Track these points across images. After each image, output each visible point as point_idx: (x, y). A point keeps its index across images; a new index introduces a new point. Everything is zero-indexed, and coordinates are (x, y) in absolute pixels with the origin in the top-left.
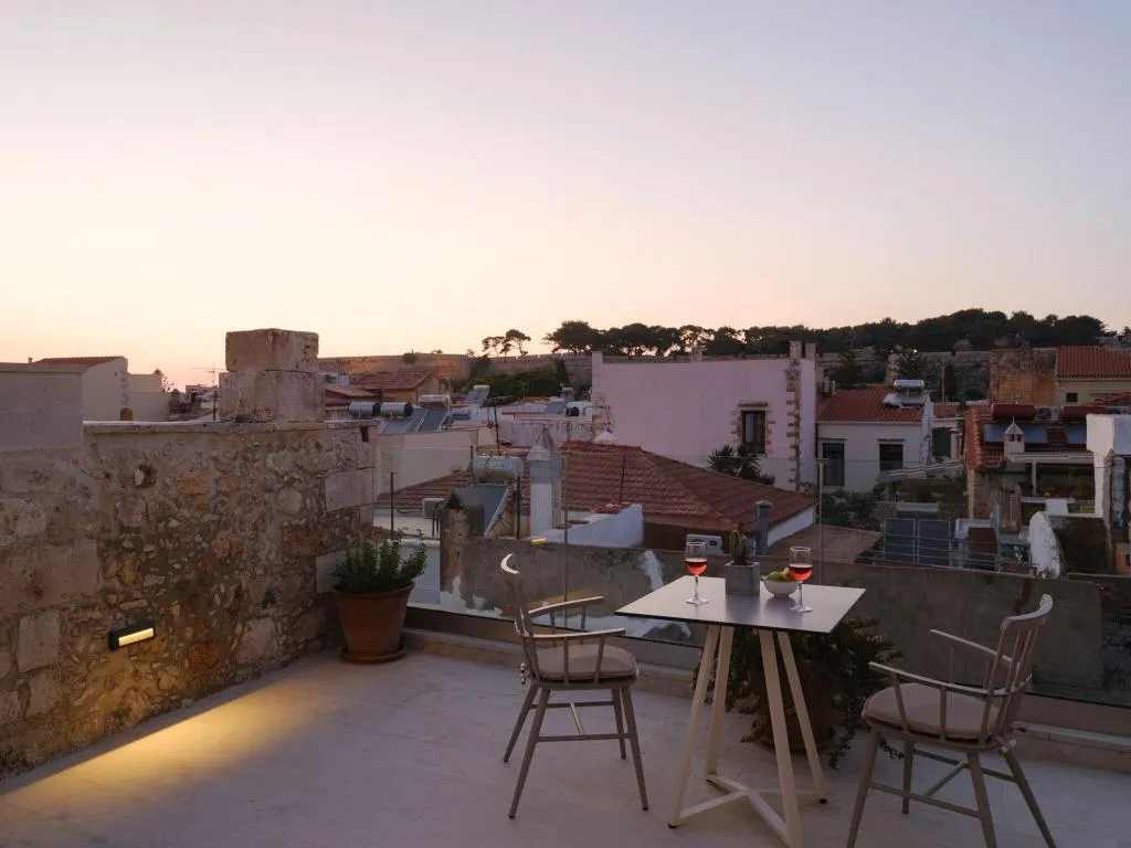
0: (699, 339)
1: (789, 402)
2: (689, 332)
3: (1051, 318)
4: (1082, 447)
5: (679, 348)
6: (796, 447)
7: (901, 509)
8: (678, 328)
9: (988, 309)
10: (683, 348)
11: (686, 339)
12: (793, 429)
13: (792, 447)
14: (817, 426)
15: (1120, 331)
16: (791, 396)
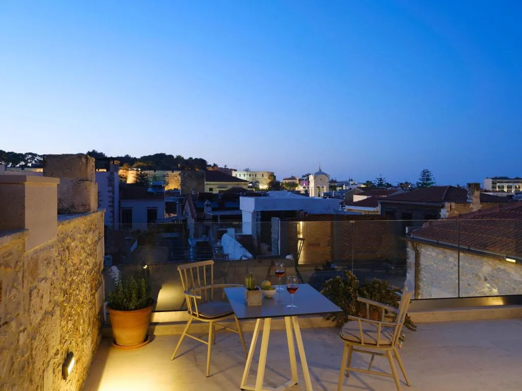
0: (36, 159)
1: (109, 192)
2: (30, 156)
3: (191, 158)
4: (238, 208)
5: (24, 163)
6: (113, 212)
7: (164, 236)
8: (24, 154)
9: (167, 154)
10: (26, 164)
11: (28, 159)
12: (111, 204)
13: (111, 212)
14: (119, 201)
15: (212, 165)
16: (111, 189)
